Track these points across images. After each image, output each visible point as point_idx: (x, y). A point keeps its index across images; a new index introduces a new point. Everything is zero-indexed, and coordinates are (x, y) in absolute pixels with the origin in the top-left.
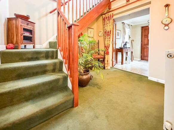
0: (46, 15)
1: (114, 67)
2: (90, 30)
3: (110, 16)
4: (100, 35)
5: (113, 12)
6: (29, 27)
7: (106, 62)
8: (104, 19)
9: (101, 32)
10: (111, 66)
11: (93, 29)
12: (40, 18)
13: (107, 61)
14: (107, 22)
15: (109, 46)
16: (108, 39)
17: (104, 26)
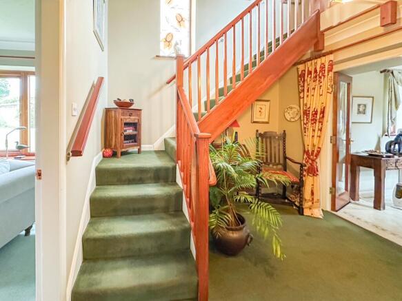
0: (160, 88)
1: (338, 213)
2: (258, 105)
3: (323, 68)
4: (288, 117)
5: (331, 57)
6: (133, 119)
7: (307, 195)
8: (302, 76)
9: (291, 108)
10: (328, 208)
11: (268, 101)
12: (150, 97)
13: (312, 193)
14: (312, 85)
15: (319, 152)
16: (314, 130)
17: (302, 95)
